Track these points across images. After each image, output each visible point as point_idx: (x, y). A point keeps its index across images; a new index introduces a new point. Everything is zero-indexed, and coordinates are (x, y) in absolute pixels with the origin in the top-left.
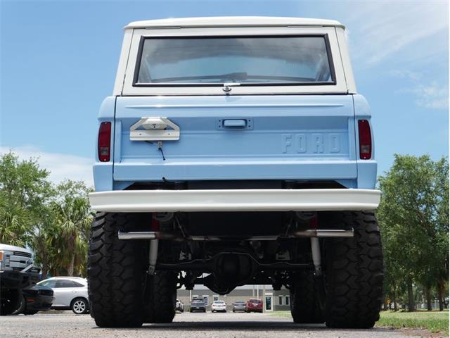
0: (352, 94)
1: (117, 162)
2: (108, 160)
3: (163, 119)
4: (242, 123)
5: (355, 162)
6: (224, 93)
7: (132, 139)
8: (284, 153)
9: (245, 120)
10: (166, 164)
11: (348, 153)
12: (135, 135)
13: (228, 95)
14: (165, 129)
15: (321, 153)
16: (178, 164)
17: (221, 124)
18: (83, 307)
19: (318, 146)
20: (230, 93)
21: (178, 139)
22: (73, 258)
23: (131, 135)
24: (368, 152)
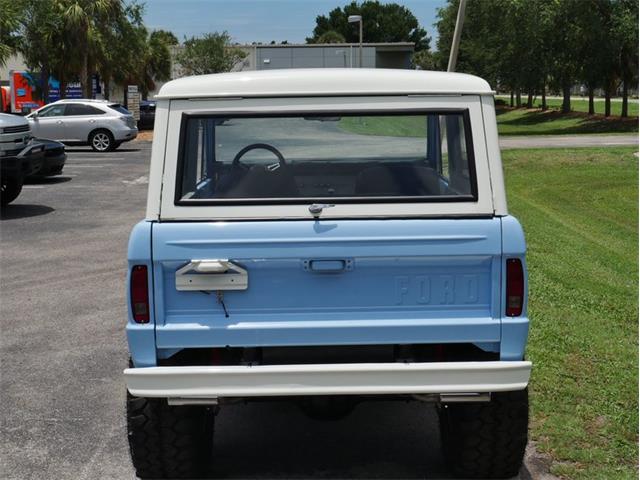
0: (500, 217)
1: (160, 323)
2: (147, 321)
3: (222, 263)
4: (338, 266)
5: (498, 321)
6: (311, 216)
7: (178, 289)
8: (399, 304)
9: (344, 262)
10: (231, 327)
11: (490, 303)
12: (182, 283)
13: (317, 219)
14: (226, 272)
15: (450, 303)
16: (247, 326)
17: (307, 265)
18: (107, 143)
19: (446, 294)
20: (321, 215)
21: (245, 288)
22: (86, 59)
23: (177, 283)
24: (518, 307)
